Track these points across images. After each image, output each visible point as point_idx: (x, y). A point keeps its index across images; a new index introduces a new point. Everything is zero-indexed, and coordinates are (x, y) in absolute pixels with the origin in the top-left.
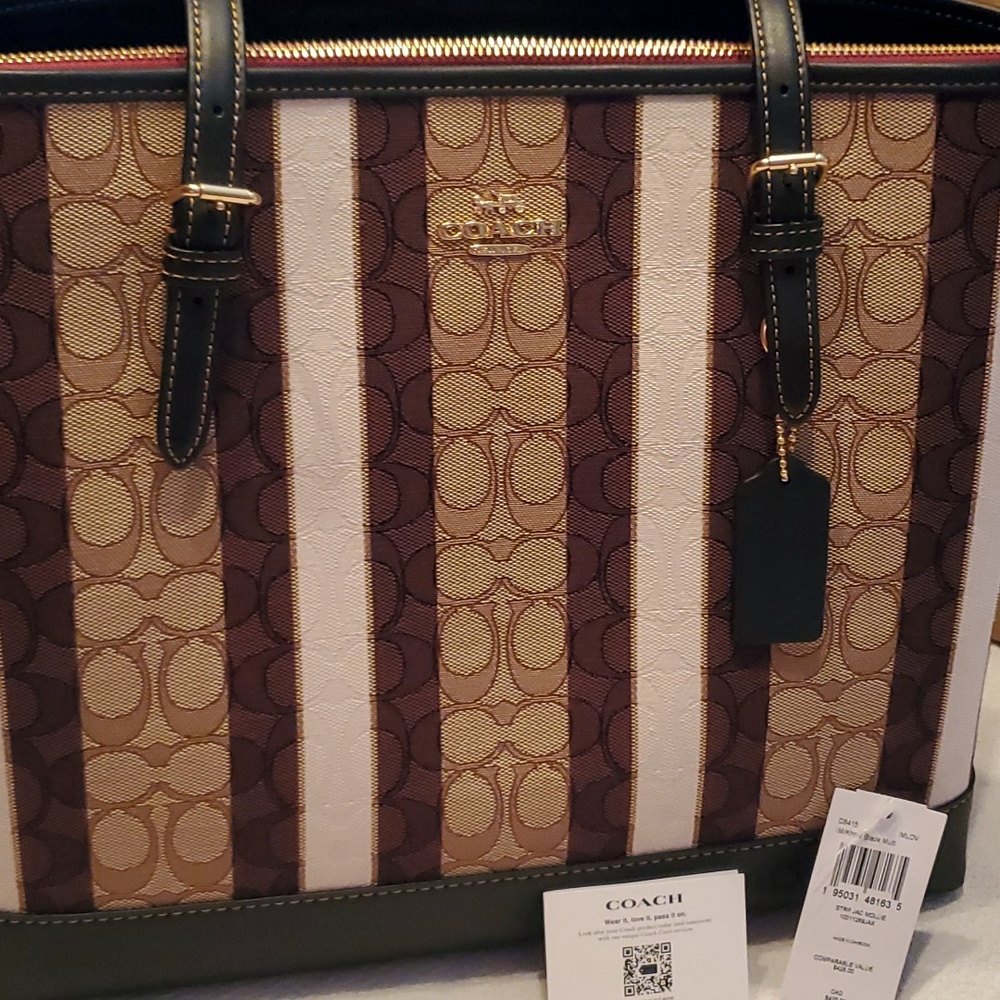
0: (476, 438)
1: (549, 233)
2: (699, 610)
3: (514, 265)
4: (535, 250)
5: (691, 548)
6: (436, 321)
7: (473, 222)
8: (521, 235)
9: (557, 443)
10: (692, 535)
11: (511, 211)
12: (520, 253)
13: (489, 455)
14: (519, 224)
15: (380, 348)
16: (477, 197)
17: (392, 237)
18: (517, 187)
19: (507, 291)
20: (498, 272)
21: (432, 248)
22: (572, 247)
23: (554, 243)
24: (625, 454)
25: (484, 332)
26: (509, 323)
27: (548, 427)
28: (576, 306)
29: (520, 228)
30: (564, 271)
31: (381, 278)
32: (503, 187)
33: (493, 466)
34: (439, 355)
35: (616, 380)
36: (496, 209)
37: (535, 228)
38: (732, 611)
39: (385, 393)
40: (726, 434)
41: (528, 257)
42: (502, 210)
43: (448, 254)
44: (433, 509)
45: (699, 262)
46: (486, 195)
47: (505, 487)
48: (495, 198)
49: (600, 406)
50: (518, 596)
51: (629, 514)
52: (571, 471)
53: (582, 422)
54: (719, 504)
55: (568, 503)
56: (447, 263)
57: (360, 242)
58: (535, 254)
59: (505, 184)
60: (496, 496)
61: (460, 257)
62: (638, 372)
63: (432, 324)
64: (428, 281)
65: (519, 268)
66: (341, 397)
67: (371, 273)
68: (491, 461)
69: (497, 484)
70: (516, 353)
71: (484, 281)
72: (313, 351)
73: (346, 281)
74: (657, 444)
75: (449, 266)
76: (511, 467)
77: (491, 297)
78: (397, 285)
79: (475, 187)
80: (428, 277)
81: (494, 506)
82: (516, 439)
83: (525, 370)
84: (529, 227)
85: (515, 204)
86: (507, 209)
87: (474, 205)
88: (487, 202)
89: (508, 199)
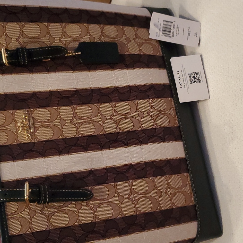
0: (78, 126)
1: (27, 113)
3: (35, 121)
5: (99, 74)
7: (26, 132)
8: (28, 120)
9: (77, 107)
10: (96, 74)
12: (32, 120)
14: (25, 121)
15: (59, 151)
16: (19, 131)
17: (31, 151)
18: (16, 122)
19: (42, 122)
20: (37, 125)
21: (33, 141)
22: (29, 107)
23: (29, 112)
24: (78, 91)
26: (50, 121)
27: (74, 110)
28: (44, 106)
30: (35, 109)
31: (42, 152)
32: (16, 125)
34: (59, 137)
35: (61, 95)
36: (22, 126)
38: (112, 64)
39: (70, 149)
40: (71, 68)
41: (33, 118)
42: (22, 125)
43: (34, 137)
44: (96, 135)
45: (30, 77)
47: (89, 119)
48: (19, 127)
50: (114, 114)
51: (92, 89)
54: (88, 68)
55: (91, 104)
56: (36, 137)
57: (33, 158)
58: (32, 116)
59: (15, 125)
60: (91, 121)
61: (34, 134)
62: (58, 90)
63: (52, 139)
64: (41, 141)
65: (36, 120)
66: (72, 159)
67: (41, 155)
68: (83, 123)
69: (89, 121)
70: (56, 119)
71: (40, 128)
72: (61, 167)
73: (44, 161)
74: (75, 84)
75: (37, 136)
76: (84, 118)
77: (44, 126)
78: (43, 148)
79: (17, 132)
80: (40, 141)
81: (94, 121)
82: (77, 117)
83: (61, 116)
84: (26, 118)
85: (20, 122)
86: (22, 124)
87: (21, 132)
88: (20, 129)
89: (19, 124)
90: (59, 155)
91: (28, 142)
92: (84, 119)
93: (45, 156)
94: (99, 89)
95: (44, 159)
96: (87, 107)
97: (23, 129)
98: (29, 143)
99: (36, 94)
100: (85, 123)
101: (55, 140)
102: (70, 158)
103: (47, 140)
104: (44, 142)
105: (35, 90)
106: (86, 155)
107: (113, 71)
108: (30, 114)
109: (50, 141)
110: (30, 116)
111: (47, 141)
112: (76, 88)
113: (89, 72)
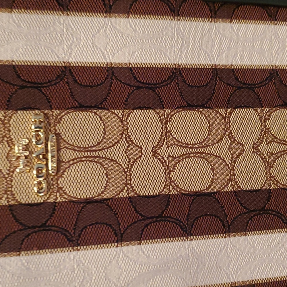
0: (171, 166)
1: (42, 122)
2: (273, 26)
3: (63, 144)
4: (53, 131)
5: (237, 31)
6: (99, 195)
7: (35, 172)
8: (43, 140)
9: (173, 115)
10: (229, 30)
11: (27, 147)
12: (55, 141)
13: (180, 158)
14: (36, 142)
15: (117, 232)
16: (18, 170)
17: (44, 227)
18: (11, 143)
19: (79, 149)
20: (67, 155)
21: (52, 200)
22: (51, 106)
23: (48, 118)
24: (180, 71)
25: (106, 163)
26: (100, 147)
27: (164, 120)
28: (89, 104)
29: (38, 141)
30: (66, 112)
31: (72, 233)
32: (11, 153)
33: (188, 156)
34: (120, 192)
35: (135, 78)
36: (26, 157)
37: (38, 131)
38: (274, 6)
39: (144, 228)
40: (169, 7)
41: (58, 135)
42: (27, 153)
43: (56, 189)
44: (214, 193)
45: (60, 23)
46: (16, 164)
47: (199, 147)
48: (18, 158)
49: (151, 88)
50: (263, 138)
51: (216, 69)
52: (190, 106)
53: (160, 99)
54: (211, 12)
55: (209, 108)
56: (61, 188)
57: (48, 248)
58: (56, 130)
59: (9, 151)
60: (205, 153)
61: (58, 180)
62: (130, 64)
63: (100, 197)
64: (73, 202)
65: (65, 141)
66: (148, 257)
67: (69, 240)
68: (184, 157)
69: (200, 153)
70: (118, 142)
71: (73, 164)
72: (119, 278)
73: (74, 257)
74: (174, 52)
75: (63, 187)
76: (188, 144)
77: (83, 159)
78: (76, 222)
79: (11, 171)
80: (71, 201)
81: (211, 154)
82: (171, 141)
83: (129, 136)
84: (38, 135)
85: (23, 145)
86: (25, 150)
87: (23, 172)
88: (21, 163)
89: (19, 150)
90: (116, 244)
91: (39, 202)
92: (187, 146)
93: (78, 245)
94: (233, 70)
95: (75, 253)
96: (198, 114)
97: (28, 164)
98: (41, 204)
99: (72, 70)
100: (189, 157)
101: (109, 199)
102: (144, 253)
103: (89, 198)
104: (81, 203)
105: (70, 60)
106: (185, 247)
107: (272, 26)
108: (50, 125)
109: (97, 201)
110: (50, 130)
111: (88, 202)
112: (176, 63)
113: (213, 23)
